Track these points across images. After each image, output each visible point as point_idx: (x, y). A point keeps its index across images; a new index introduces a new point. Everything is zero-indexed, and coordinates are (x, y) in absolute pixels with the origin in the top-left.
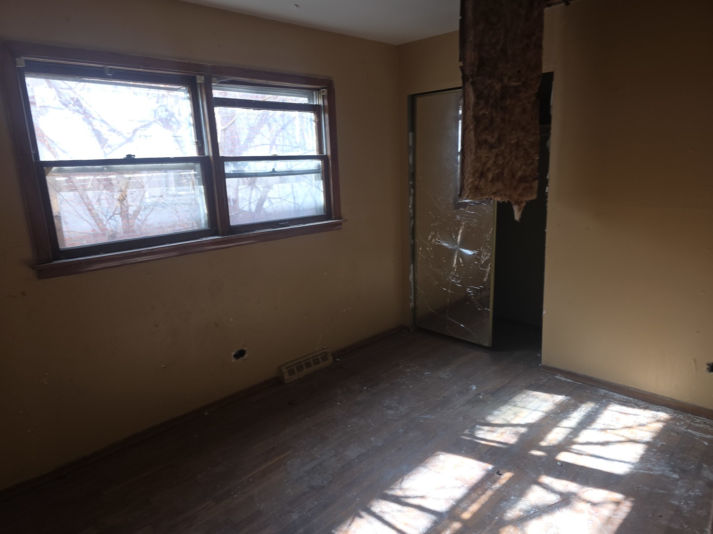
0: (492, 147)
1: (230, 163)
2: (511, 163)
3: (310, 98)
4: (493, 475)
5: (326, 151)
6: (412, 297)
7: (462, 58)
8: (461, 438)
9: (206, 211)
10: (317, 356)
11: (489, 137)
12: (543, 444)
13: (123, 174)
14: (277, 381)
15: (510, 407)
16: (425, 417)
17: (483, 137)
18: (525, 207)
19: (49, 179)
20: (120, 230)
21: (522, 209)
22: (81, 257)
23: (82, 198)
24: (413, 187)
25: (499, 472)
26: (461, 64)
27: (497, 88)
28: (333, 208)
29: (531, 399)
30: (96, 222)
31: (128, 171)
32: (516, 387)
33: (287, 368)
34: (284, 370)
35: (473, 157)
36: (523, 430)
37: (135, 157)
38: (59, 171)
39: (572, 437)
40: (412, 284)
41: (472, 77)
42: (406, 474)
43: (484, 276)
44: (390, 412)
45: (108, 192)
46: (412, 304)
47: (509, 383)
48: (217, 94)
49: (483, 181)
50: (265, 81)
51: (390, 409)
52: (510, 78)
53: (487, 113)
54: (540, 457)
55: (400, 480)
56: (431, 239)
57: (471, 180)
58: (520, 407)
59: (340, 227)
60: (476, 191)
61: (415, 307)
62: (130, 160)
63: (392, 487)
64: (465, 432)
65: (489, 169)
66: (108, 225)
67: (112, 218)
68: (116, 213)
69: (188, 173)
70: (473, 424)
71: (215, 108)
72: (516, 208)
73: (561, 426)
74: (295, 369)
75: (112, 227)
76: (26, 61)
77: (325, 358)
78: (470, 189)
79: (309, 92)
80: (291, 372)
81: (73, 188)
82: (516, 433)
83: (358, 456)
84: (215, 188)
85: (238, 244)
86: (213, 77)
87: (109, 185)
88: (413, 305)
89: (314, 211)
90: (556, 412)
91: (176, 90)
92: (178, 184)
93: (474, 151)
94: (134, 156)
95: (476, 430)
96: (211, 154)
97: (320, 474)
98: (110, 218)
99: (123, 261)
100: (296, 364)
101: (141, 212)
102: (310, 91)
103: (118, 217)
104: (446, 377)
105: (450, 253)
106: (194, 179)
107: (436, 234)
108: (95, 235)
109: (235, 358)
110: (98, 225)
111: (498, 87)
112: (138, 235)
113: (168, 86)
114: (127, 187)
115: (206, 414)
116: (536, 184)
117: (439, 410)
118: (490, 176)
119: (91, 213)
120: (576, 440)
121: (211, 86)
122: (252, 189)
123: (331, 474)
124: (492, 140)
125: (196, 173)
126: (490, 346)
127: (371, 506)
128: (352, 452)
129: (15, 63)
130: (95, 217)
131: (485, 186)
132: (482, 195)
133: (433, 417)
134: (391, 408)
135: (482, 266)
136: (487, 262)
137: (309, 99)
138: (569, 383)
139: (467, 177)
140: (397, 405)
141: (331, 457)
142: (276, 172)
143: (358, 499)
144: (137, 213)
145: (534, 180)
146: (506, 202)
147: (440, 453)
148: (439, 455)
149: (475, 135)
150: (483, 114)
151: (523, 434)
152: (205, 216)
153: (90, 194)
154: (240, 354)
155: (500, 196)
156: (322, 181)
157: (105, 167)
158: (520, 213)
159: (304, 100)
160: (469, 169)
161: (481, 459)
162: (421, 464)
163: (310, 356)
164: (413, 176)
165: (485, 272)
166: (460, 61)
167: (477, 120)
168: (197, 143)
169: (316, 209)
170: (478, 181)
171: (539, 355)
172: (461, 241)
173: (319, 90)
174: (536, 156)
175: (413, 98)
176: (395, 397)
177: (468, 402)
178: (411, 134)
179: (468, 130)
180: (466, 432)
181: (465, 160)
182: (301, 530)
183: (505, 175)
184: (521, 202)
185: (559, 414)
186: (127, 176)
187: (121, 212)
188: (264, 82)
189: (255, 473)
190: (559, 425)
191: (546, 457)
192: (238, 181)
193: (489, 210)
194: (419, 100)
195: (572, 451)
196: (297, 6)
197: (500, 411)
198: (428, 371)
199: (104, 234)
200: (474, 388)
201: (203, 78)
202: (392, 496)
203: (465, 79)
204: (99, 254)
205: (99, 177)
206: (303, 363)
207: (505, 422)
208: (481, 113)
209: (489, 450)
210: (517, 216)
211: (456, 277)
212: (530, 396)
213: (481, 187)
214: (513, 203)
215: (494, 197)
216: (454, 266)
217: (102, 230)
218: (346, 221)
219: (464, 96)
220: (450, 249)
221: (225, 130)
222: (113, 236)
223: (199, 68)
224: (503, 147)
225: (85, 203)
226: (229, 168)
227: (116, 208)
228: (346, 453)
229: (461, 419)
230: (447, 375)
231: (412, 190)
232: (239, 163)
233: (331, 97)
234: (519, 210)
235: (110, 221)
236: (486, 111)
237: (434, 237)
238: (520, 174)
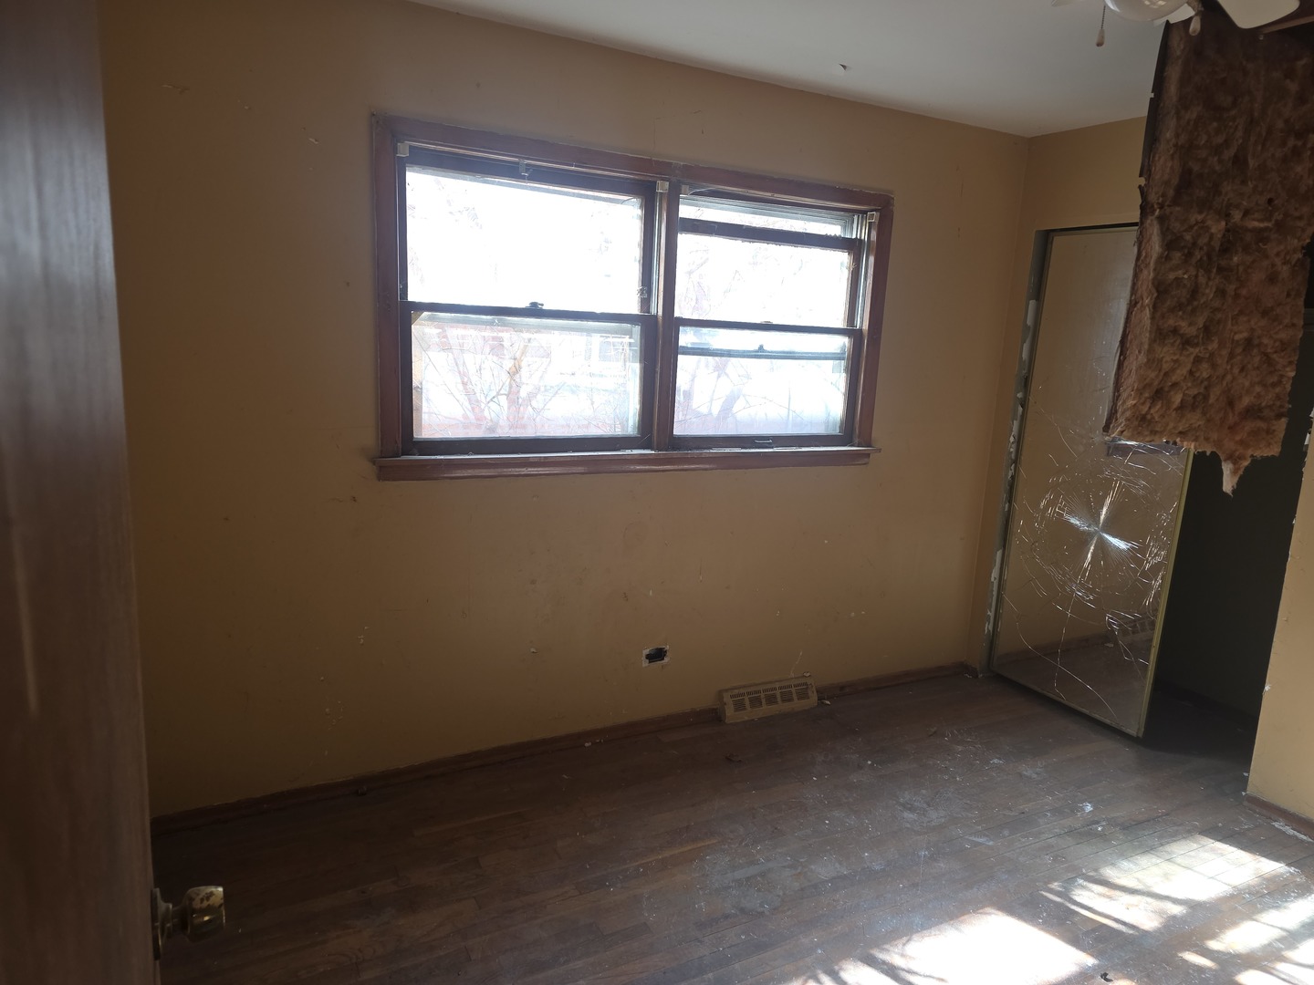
0: (1187, 342)
1: (688, 329)
2: (1229, 377)
3: (847, 225)
4: (1093, 977)
5: (862, 322)
6: (991, 614)
7: (1145, 171)
8: (1042, 895)
9: (638, 407)
10: (790, 686)
11: (1183, 324)
12: (1213, 945)
13: (521, 331)
14: (713, 716)
15: (1158, 861)
16: (976, 839)
17: (1171, 322)
18: (1247, 469)
19: (415, 329)
20: (503, 422)
21: (1241, 472)
22: (441, 455)
23: (457, 364)
24: (1024, 403)
25: (1106, 974)
26: (1142, 181)
27: (1213, 230)
28: (857, 426)
29: (1206, 855)
30: (470, 403)
31: (529, 328)
32: (1179, 825)
33: (731, 697)
34: (727, 698)
35: (1142, 358)
36: (1177, 910)
37: (544, 308)
38: (431, 319)
39: (1281, 946)
40: (995, 589)
41: (1161, 207)
42: (918, 932)
43: (1145, 594)
44: (907, 815)
45: (495, 358)
46: (989, 627)
47: (1167, 815)
48: (686, 211)
49: (1158, 407)
50: (770, 194)
51: (910, 809)
52: (1246, 213)
53: (1186, 276)
54: (1200, 969)
55: (905, 939)
56: (1046, 508)
57: (1131, 402)
58: (1179, 865)
59: (866, 460)
60: (1142, 424)
61: (994, 633)
62: (535, 311)
63: (886, 946)
64: (1050, 886)
65: (1175, 385)
66: (486, 409)
67: (495, 400)
68: (501, 392)
69: (620, 340)
70: (1070, 875)
71: (679, 235)
72: (1227, 468)
73: (1263, 920)
74: (747, 702)
75: (493, 415)
76: (411, 147)
77: (803, 695)
78: (1127, 420)
79: (847, 216)
80: (739, 706)
81: (446, 347)
82: (1160, 913)
83: (834, 878)
84: (658, 370)
85: (681, 467)
86: (685, 184)
87: (498, 347)
88: (991, 628)
89: (823, 427)
90: (1258, 892)
91: (623, 202)
92: (603, 357)
93: (1146, 347)
94: (542, 305)
95: (1075, 887)
96: (660, 313)
97: (759, 890)
98: (491, 400)
99: (499, 470)
100: (749, 693)
101: (539, 396)
102: (847, 214)
103: (503, 399)
104: (1035, 776)
105: (1082, 539)
106: (628, 351)
107: (1057, 498)
108: (466, 427)
109: (647, 661)
110: (473, 409)
111: (1217, 228)
112: (529, 433)
113: (611, 196)
114: (523, 353)
115: (587, 745)
116: (1281, 425)
117: (1006, 832)
118: (1177, 399)
119: (465, 389)
120: (1289, 954)
121: (679, 198)
122: (719, 376)
123: (779, 896)
124: (1187, 329)
125: (632, 341)
126: (1140, 735)
127: (841, 969)
128: (825, 869)
129: (395, 150)
130: (470, 394)
131: (1163, 416)
132: (1154, 432)
133: (991, 843)
134: (912, 809)
135: (1144, 574)
136: (1155, 569)
137: (844, 228)
138: (1302, 841)
139: (1124, 395)
140: (925, 806)
141: (784, 867)
142: (764, 351)
143: (820, 951)
144: (531, 396)
145: (1279, 416)
146: (1208, 454)
147: (993, 911)
148: (989, 914)
149: (1153, 318)
150: (1176, 279)
151: (1174, 917)
152: (635, 414)
153: (468, 358)
154: (657, 655)
155: (1196, 440)
156: (844, 375)
157: (496, 318)
158: (1236, 479)
159: (834, 230)
160: (1131, 381)
161: (1075, 942)
162: (952, 922)
163: (777, 685)
164: (1026, 383)
165: (1151, 587)
166: (1140, 176)
167: (1161, 289)
168: (642, 292)
169: (827, 423)
170: (1148, 405)
171: (1246, 774)
172: (1107, 519)
173: (865, 212)
174: (1288, 369)
175: (1046, 237)
176: (924, 792)
177: (1071, 832)
178: (1032, 303)
179: (1139, 306)
180: (1055, 885)
181: (1126, 363)
182: (710, 975)
183: (1211, 401)
184: (1241, 458)
185: (1263, 896)
186: (526, 335)
187: (510, 392)
188: (768, 195)
189: (650, 860)
190: (1258, 917)
191: (1215, 970)
192: (699, 361)
193: (1176, 466)
194: (1058, 241)
195: (1275, 973)
196: (844, 67)
197: (1136, 864)
198: (1000, 759)
199: (479, 426)
200: (1089, 808)
201: (667, 184)
202: (884, 963)
203: (1145, 209)
204: (467, 454)
205: (483, 334)
206: (762, 695)
207: (1140, 887)
208: (1172, 276)
209: (1094, 930)
210: (1228, 484)
211: (1088, 589)
212: (1206, 848)
213: (1153, 418)
214: (1222, 458)
215: (1182, 441)
216: (1086, 565)
217: (478, 419)
218: (880, 450)
219: (1141, 242)
220: (1084, 532)
221: (690, 273)
222: (492, 429)
223: (663, 169)
224: (1213, 346)
225: (460, 372)
226: (687, 337)
227: (504, 384)
228: (813, 867)
229: (1048, 859)
230: (1037, 773)
231: (1020, 409)
232: (705, 330)
233: (884, 228)
234: (1234, 472)
235: (491, 404)
236: (1184, 274)
237: (1051, 503)
238: (1246, 401)
